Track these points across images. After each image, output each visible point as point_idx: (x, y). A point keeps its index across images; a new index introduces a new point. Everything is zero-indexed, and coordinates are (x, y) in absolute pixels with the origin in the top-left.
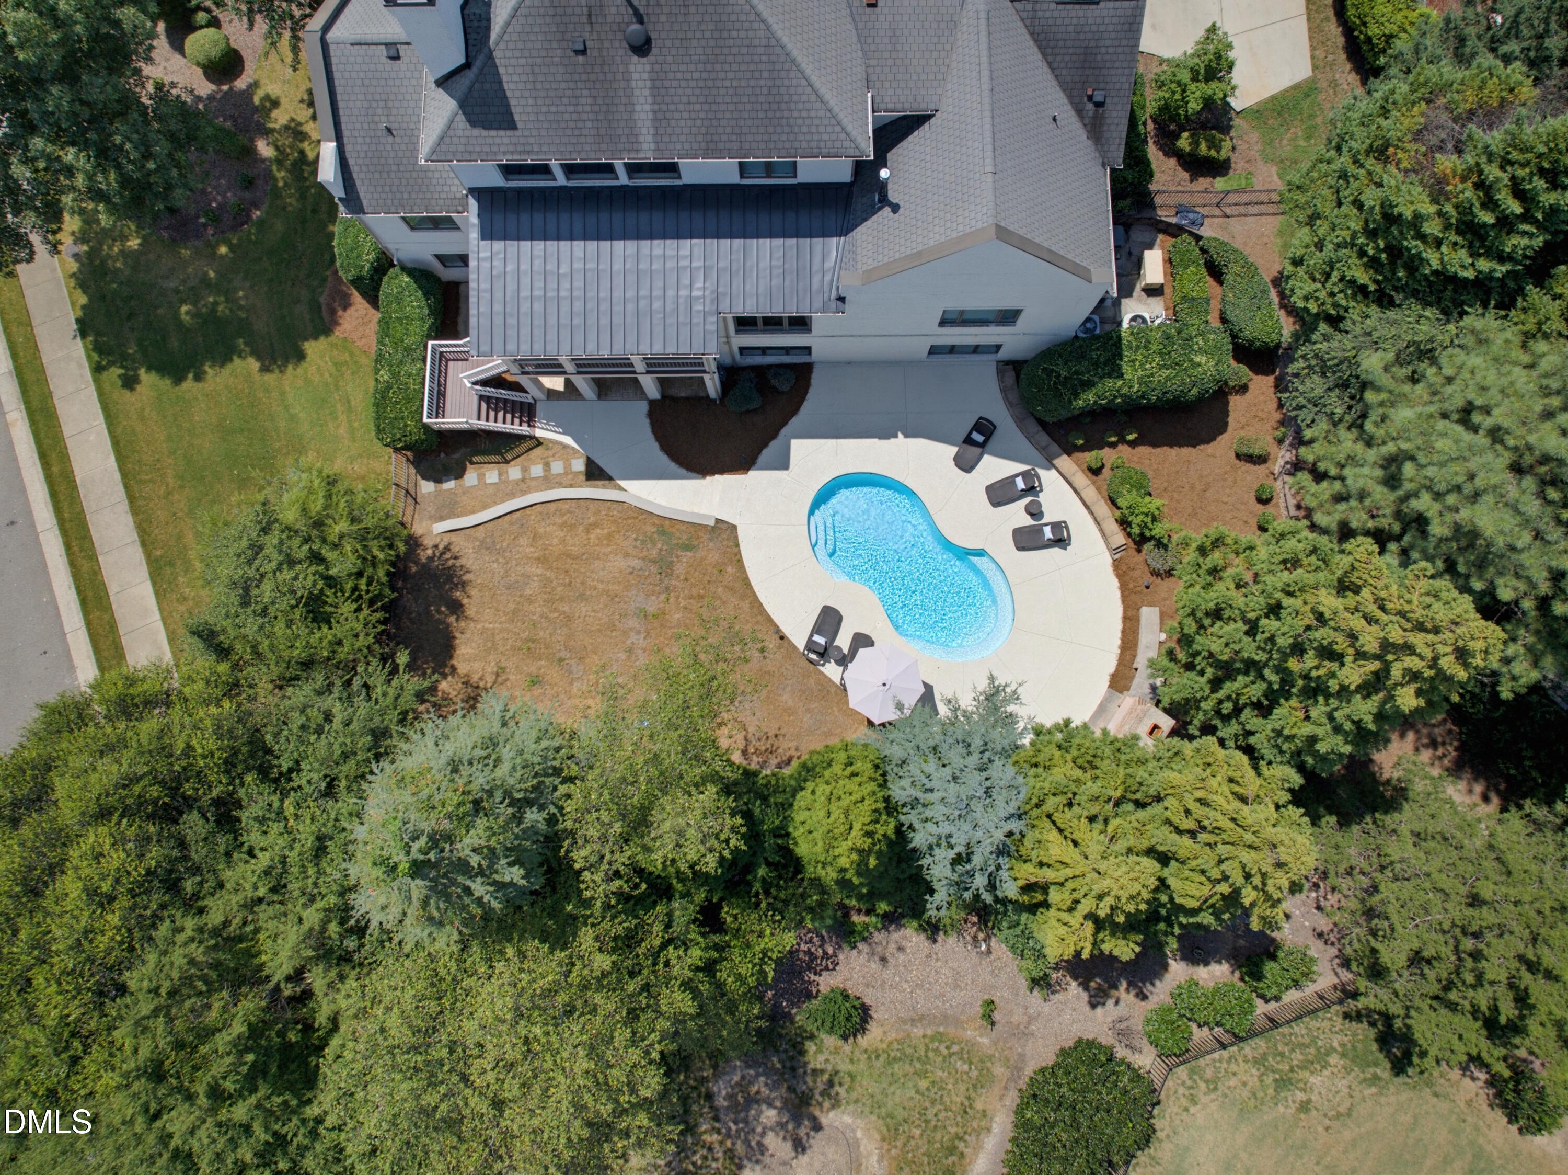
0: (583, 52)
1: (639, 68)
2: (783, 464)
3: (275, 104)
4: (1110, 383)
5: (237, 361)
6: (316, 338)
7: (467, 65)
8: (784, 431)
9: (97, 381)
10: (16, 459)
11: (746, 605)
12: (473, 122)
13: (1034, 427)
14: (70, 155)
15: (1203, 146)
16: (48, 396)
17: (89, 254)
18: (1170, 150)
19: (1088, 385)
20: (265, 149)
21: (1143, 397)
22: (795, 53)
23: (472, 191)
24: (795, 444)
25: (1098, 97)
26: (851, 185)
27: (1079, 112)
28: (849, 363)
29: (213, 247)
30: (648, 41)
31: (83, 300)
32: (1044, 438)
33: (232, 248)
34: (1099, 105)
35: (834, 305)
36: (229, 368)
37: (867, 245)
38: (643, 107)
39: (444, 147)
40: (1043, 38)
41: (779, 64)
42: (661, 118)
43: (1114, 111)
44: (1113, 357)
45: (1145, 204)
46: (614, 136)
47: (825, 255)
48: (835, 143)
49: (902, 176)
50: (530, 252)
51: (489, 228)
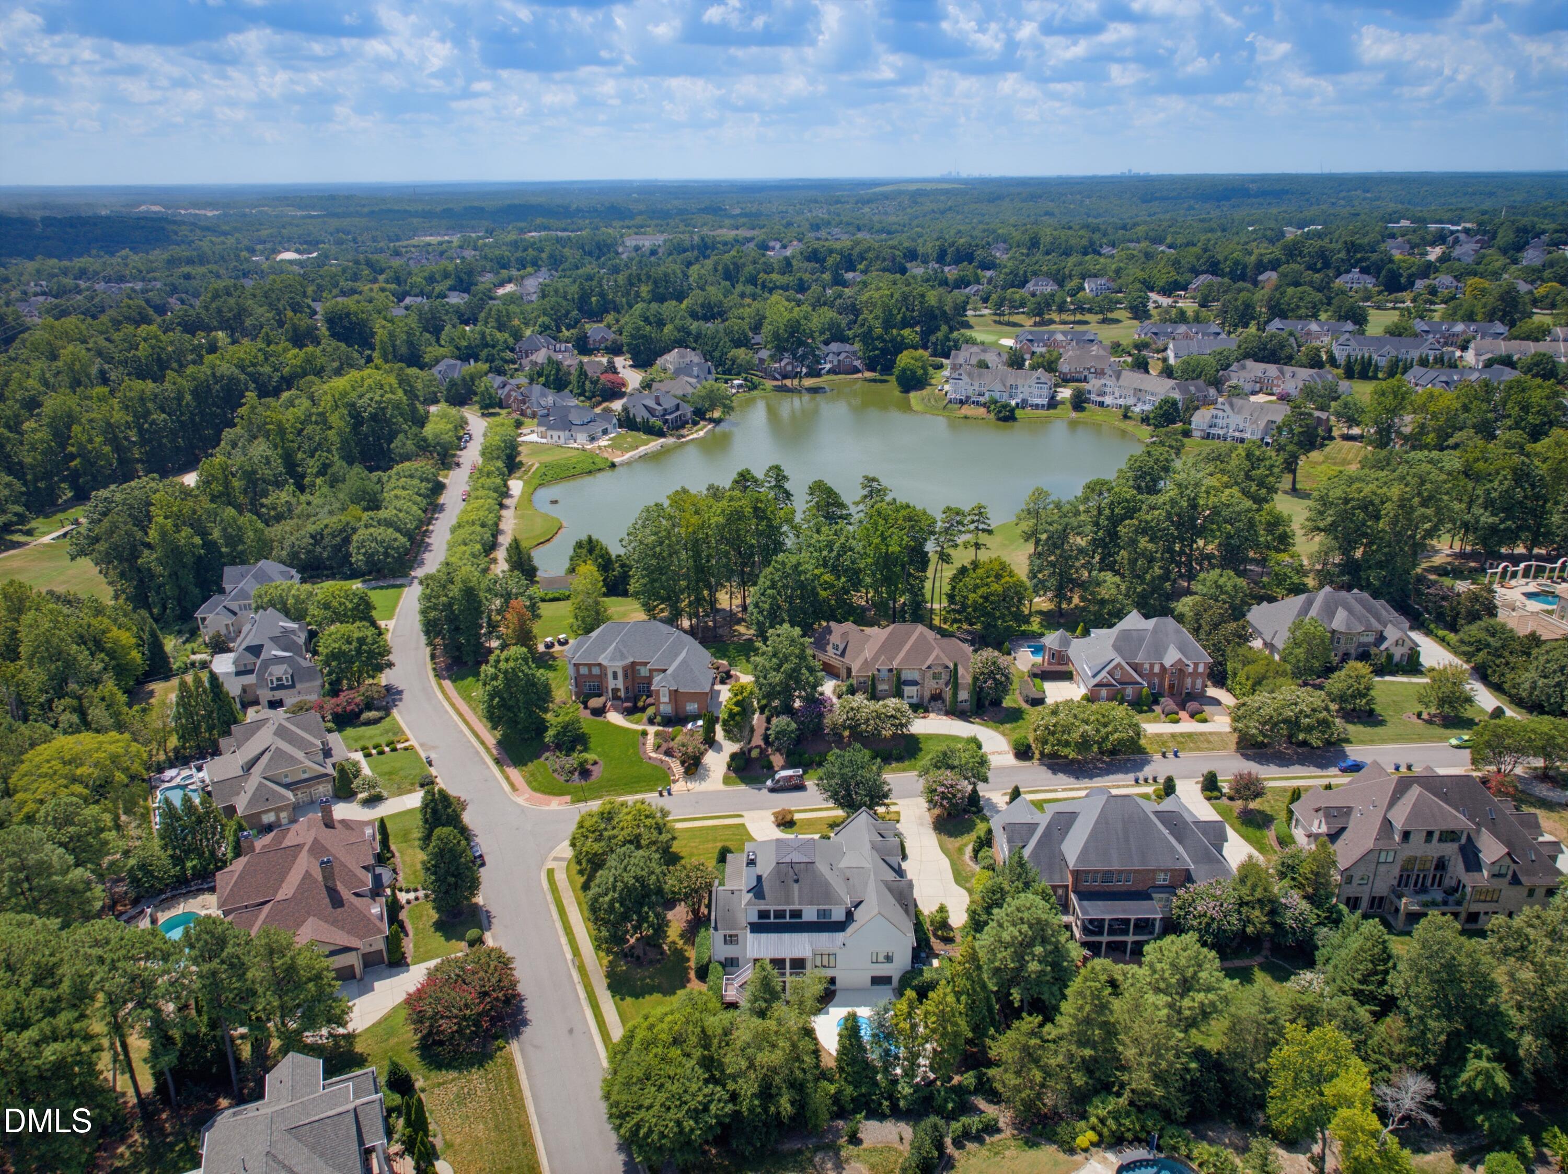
0: (783, 882)
1: (796, 886)
2: (828, 1013)
4: (921, 977)
6: (676, 991)
7: (755, 886)
8: (828, 1006)
12: (755, 898)
15: (946, 934)
18: (936, 936)
19: (916, 978)
20: (666, 946)
22: (830, 881)
23: (749, 924)
24: (831, 1009)
25: (906, 903)
26: (845, 921)
27: (900, 905)
28: (848, 989)
29: (650, 969)
30: (798, 879)
31: (608, 981)
34: (906, 905)
35: (842, 946)
37: (850, 930)
38: (796, 894)
39: (748, 904)
40: (891, 890)
41: (827, 884)
42: (800, 897)
43: (911, 908)
44: (921, 972)
45: (931, 948)
46: (788, 900)
47: (840, 937)
48: (840, 902)
49: (858, 914)
50: (764, 937)
51: (752, 931)
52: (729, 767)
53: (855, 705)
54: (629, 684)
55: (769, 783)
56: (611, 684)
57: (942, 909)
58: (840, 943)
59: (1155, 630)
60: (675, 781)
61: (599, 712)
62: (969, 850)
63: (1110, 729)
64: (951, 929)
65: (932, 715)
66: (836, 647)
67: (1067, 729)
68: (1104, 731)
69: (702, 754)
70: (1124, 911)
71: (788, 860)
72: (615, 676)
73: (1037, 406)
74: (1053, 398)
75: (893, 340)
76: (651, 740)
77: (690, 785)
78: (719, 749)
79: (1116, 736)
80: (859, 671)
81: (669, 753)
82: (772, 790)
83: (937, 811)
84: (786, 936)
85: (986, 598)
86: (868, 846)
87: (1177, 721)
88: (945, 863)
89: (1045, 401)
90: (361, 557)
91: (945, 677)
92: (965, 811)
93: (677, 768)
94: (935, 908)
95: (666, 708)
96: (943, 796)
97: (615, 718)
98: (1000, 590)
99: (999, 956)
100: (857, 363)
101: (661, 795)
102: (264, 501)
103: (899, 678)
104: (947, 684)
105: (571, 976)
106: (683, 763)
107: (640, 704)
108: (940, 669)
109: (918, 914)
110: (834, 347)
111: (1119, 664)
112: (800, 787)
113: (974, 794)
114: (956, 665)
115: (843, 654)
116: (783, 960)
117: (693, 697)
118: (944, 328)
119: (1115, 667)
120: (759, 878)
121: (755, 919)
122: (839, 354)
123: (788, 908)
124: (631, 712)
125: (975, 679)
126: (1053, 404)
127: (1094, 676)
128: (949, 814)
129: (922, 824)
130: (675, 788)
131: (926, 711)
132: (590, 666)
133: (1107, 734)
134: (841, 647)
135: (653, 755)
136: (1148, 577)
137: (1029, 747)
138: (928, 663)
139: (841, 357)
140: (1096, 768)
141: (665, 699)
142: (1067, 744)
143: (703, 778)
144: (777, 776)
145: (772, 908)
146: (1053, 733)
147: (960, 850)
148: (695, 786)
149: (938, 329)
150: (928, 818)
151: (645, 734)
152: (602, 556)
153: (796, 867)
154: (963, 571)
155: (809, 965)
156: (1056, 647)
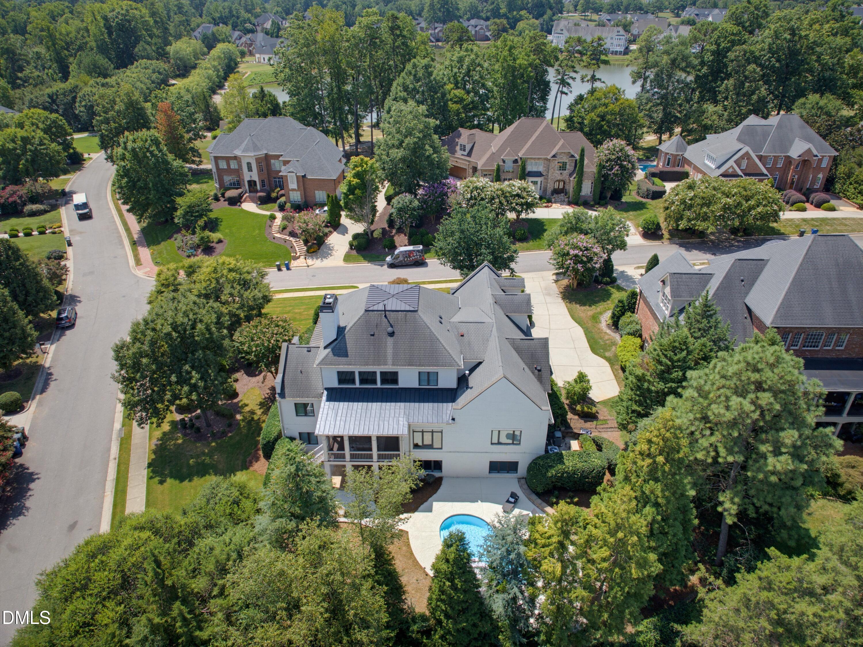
0: (373, 335)
1: (390, 341)
2: (430, 510)
3: (247, 405)
4: (560, 466)
5: (207, 476)
6: (242, 470)
7: (335, 340)
8: (430, 499)
9: (148, 481)
10: (102, 508)
11: (410, 562)
12: (334, 355)
13: (534, 497)
14: (194, 373)
15: (586, 409)
16: (125, 486)
17: (161, 444)
18: (575, 412)
19: (551, 467)
20: (239, 417)
21: (574, 474)
22: (439, 337)
23: (326, 389)
24: (435, 504)
25: (539, 368)
26: (457, 389)
27: (533, 373)
28: (458, 477)
29: (210, 443)
30: (393, 333)
31: (153, 457)
32: (539, 501)
33: (217, 443)
34: (539, 371)
35: (451, 421)
36: (204, 478)
37: (462, 400)
38: (390, 351)
39: (323, 362)
40: (517, 350)
41: (433, 340)
42: (395, 355)
43: (545, 373)
44: (560, 458)
45: (568, 426)
46: (379, 360)
47: (447, 408)
48: (450, 363)
49: (473, 380)
50: (343, 406)
51: (330, 399)
52: (351, 245)
53: (480, 184)
54: (265, 177)
55: (389, 259)
56: (247, 176)
57: (582, 378)
58: (447, 418)
59: (780, 125)
60: (296, 258)
61: (235, 201)
62: (606, 317)
63: (752, 202)
64: (592, 403)
65: (554, 205)
66: (463, 148)
67: (708, 202)
68: (745, 205)
69: (326, 235)
70: (843, 383)
71: (381, 307)
72: (250, 169)
73: (616, 53)
74: (627, 48)
75: (514, 17)
76: (278, 222)
77: (310, 262)
78: (344, 231)
79: (759, 209)
80: (484, 165)
81: (293, 234)
82: (392, 266)
83: (565, 282)
84: (375, 407)
85: (603, 117)
86: (490, 300)
87: (804, 210)
88: (579, 332)
89: (622, 49)
90: (82, 109)
91: (570, 167)
92: (597, 281)
93: (299, 246)
94: (572, 377)
95: (296, 196)
96: (577, 259)
97: (250, 207)
98: (617, 109)
99: (704, 443)
100: (488, 34)
101: (279, 270)
102: (20, 75)
103: (524, 168)
104: (571, 175)
105: (109, 450)
106: (306, 242)
107: (274, 195)
108: (565, 159)
109: (553, 384)
110: (473, 22)
111: (747, 153)
112: (420, 263)
113: (608, 265)
114: (582, 155)
115: (469, 154)
116: (368, 439)
117: (321, 184)
118: (549, 12)
119: (742, 157)
120: (341, 330)
121: (335, 384)
122: (476, 26)
123: (378, 369)
124: (264, 201)
125: (601, 167)
126: (627, 51)
127: (719, 167)
128: (579, 284)
129: (549, 294)
130: (294, 264)
131: (549, 201)
132: (228, 159)
133: (750, 209)
134: (468, 149)
135: (278, 235)
136: (755, 97)
137: (658, 227)
138: (553, 153)
139: (477, 29)
140: (733, 246)
141: (293, 184)
142: (705, 218)
143: (326, 255)
144: (397, 252)
145: (357, 369)
146: (690, 207)
147: (595, 318)
148: (316, 263)
149: (544, 13)
150: (555, 289)
151: (273, 218)
152: (271, 102)
153: (390, 315)
154: (581, 98)
155: (404, 446)
156: (673, 151)
